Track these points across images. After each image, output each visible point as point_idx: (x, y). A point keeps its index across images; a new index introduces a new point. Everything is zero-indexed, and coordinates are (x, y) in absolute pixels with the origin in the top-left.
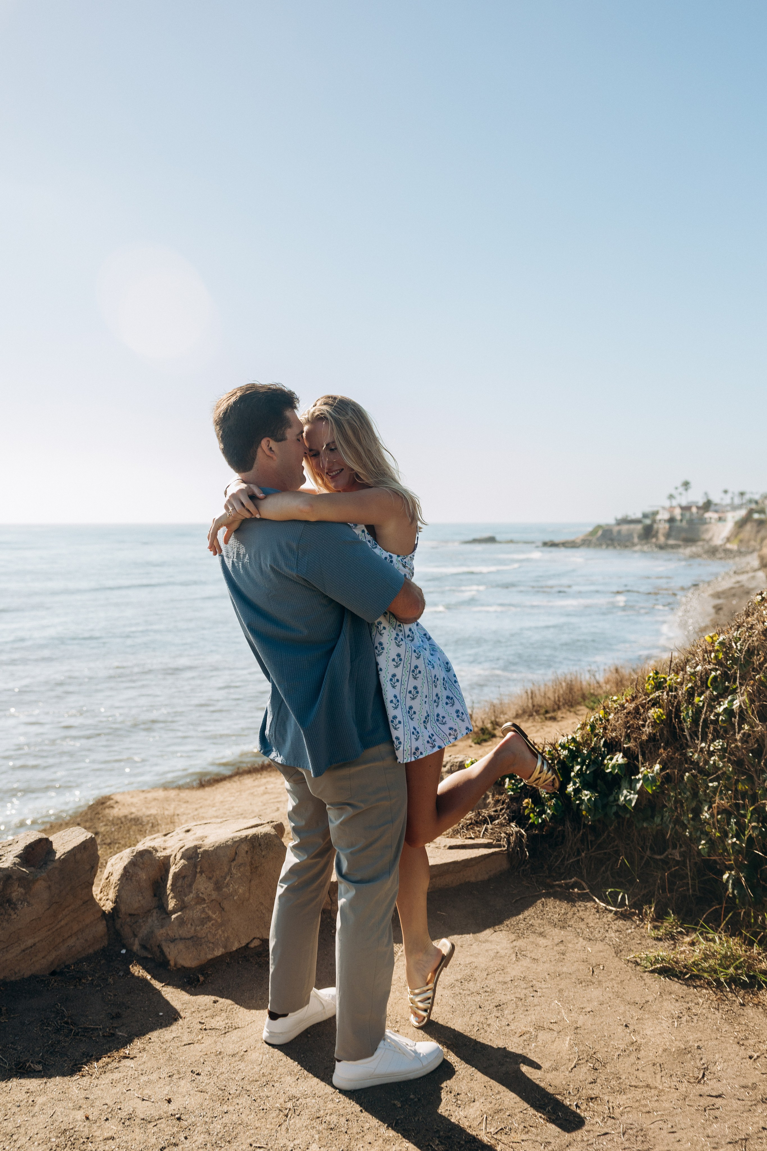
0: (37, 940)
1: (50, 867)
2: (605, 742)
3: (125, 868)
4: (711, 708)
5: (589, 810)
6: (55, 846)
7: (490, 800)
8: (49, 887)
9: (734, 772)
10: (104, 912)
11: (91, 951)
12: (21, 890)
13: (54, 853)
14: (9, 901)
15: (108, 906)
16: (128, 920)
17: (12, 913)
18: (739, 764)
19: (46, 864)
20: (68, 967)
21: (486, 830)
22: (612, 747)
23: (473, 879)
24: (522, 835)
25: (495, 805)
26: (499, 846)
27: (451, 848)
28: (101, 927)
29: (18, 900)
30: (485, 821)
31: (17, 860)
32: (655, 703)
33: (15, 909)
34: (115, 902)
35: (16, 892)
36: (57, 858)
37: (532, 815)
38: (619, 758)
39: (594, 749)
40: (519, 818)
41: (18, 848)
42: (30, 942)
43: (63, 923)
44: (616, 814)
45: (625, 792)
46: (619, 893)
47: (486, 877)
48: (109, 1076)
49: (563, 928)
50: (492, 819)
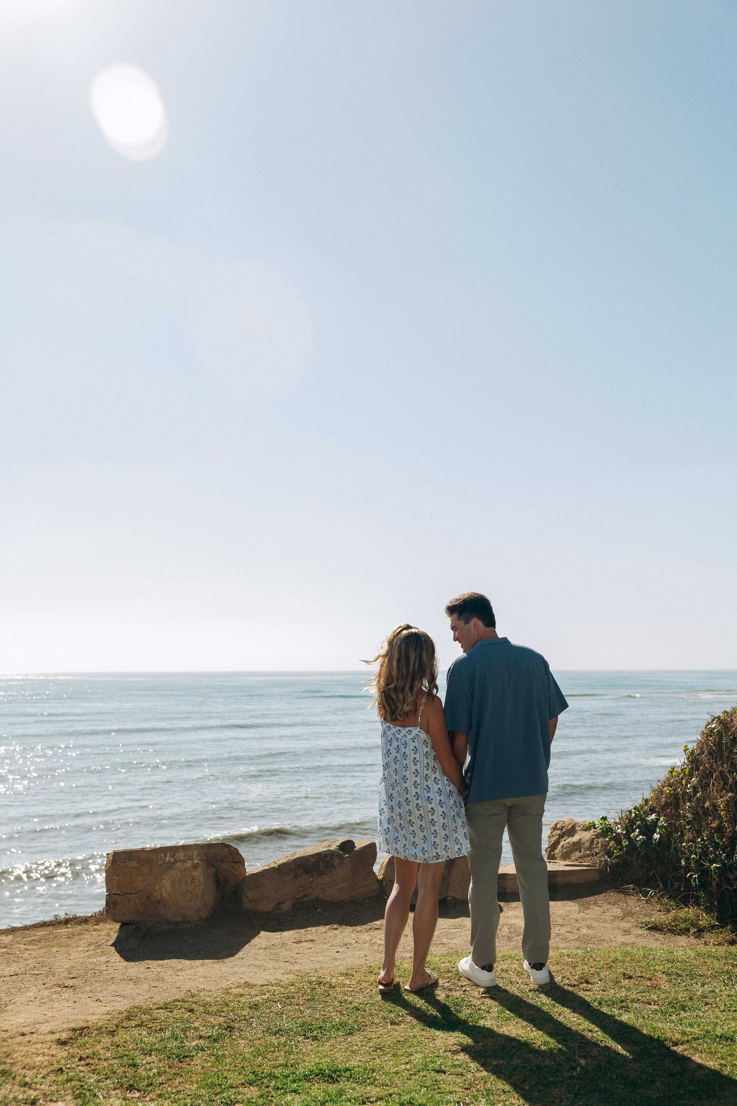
0: (345, 885)
1: (352, 853)
2: (650, 808)
3: (389, 859)
4: (687, 785)
5: (641, 846)
6: (356, 845)
7: (599, 845)
8: (351, 862)
9: (694, 819)
10: (378, 879)
11: (370, 895)
12: (338, 861)
13: (355, 847)
14: (333, 865)
15: (380, 877)
16: (389, 883)
17: (334, 871)
18: (696, 815)
19: (351, 851)
20: (359, 900)
21: (591, 859)
22: (652, 810)
23: (574, 881)
24: (608, 861)
25: (601, 847)
26: (594, 867)
27: (566, 865)
28: (376, 886)
29: (337, 865)
30: (593, 855)
31: (336, 848)
32: (670, 785)
33: (335, 869)
34: (384, 875)
35: (336, 862)
36: (356, 849)
37: (615, 851)
38: (653, 816)
39: (645, 812)
40: (610, 854)
41: (338, 843)
42: (341, 886)
43: (357, 880)
44: (653, 848)
45: (655, 835)
46: (650, 891)
47: (583, 881)
48: (369, 933)
49: (614, 905)
50: (597, 854)
